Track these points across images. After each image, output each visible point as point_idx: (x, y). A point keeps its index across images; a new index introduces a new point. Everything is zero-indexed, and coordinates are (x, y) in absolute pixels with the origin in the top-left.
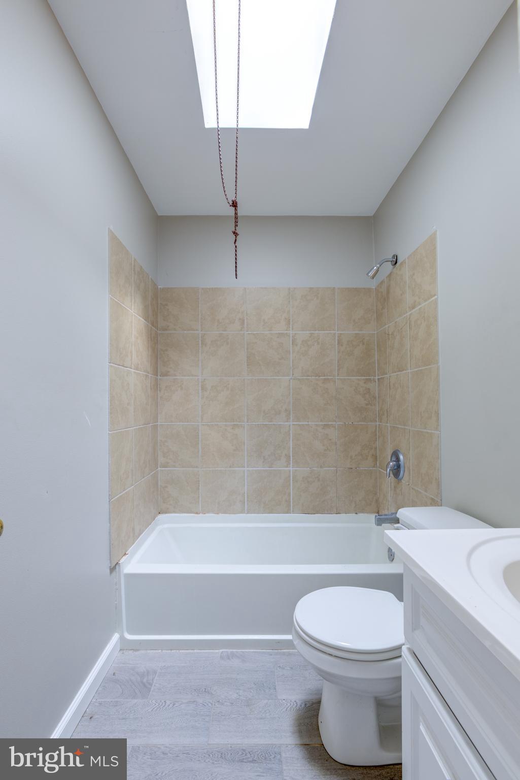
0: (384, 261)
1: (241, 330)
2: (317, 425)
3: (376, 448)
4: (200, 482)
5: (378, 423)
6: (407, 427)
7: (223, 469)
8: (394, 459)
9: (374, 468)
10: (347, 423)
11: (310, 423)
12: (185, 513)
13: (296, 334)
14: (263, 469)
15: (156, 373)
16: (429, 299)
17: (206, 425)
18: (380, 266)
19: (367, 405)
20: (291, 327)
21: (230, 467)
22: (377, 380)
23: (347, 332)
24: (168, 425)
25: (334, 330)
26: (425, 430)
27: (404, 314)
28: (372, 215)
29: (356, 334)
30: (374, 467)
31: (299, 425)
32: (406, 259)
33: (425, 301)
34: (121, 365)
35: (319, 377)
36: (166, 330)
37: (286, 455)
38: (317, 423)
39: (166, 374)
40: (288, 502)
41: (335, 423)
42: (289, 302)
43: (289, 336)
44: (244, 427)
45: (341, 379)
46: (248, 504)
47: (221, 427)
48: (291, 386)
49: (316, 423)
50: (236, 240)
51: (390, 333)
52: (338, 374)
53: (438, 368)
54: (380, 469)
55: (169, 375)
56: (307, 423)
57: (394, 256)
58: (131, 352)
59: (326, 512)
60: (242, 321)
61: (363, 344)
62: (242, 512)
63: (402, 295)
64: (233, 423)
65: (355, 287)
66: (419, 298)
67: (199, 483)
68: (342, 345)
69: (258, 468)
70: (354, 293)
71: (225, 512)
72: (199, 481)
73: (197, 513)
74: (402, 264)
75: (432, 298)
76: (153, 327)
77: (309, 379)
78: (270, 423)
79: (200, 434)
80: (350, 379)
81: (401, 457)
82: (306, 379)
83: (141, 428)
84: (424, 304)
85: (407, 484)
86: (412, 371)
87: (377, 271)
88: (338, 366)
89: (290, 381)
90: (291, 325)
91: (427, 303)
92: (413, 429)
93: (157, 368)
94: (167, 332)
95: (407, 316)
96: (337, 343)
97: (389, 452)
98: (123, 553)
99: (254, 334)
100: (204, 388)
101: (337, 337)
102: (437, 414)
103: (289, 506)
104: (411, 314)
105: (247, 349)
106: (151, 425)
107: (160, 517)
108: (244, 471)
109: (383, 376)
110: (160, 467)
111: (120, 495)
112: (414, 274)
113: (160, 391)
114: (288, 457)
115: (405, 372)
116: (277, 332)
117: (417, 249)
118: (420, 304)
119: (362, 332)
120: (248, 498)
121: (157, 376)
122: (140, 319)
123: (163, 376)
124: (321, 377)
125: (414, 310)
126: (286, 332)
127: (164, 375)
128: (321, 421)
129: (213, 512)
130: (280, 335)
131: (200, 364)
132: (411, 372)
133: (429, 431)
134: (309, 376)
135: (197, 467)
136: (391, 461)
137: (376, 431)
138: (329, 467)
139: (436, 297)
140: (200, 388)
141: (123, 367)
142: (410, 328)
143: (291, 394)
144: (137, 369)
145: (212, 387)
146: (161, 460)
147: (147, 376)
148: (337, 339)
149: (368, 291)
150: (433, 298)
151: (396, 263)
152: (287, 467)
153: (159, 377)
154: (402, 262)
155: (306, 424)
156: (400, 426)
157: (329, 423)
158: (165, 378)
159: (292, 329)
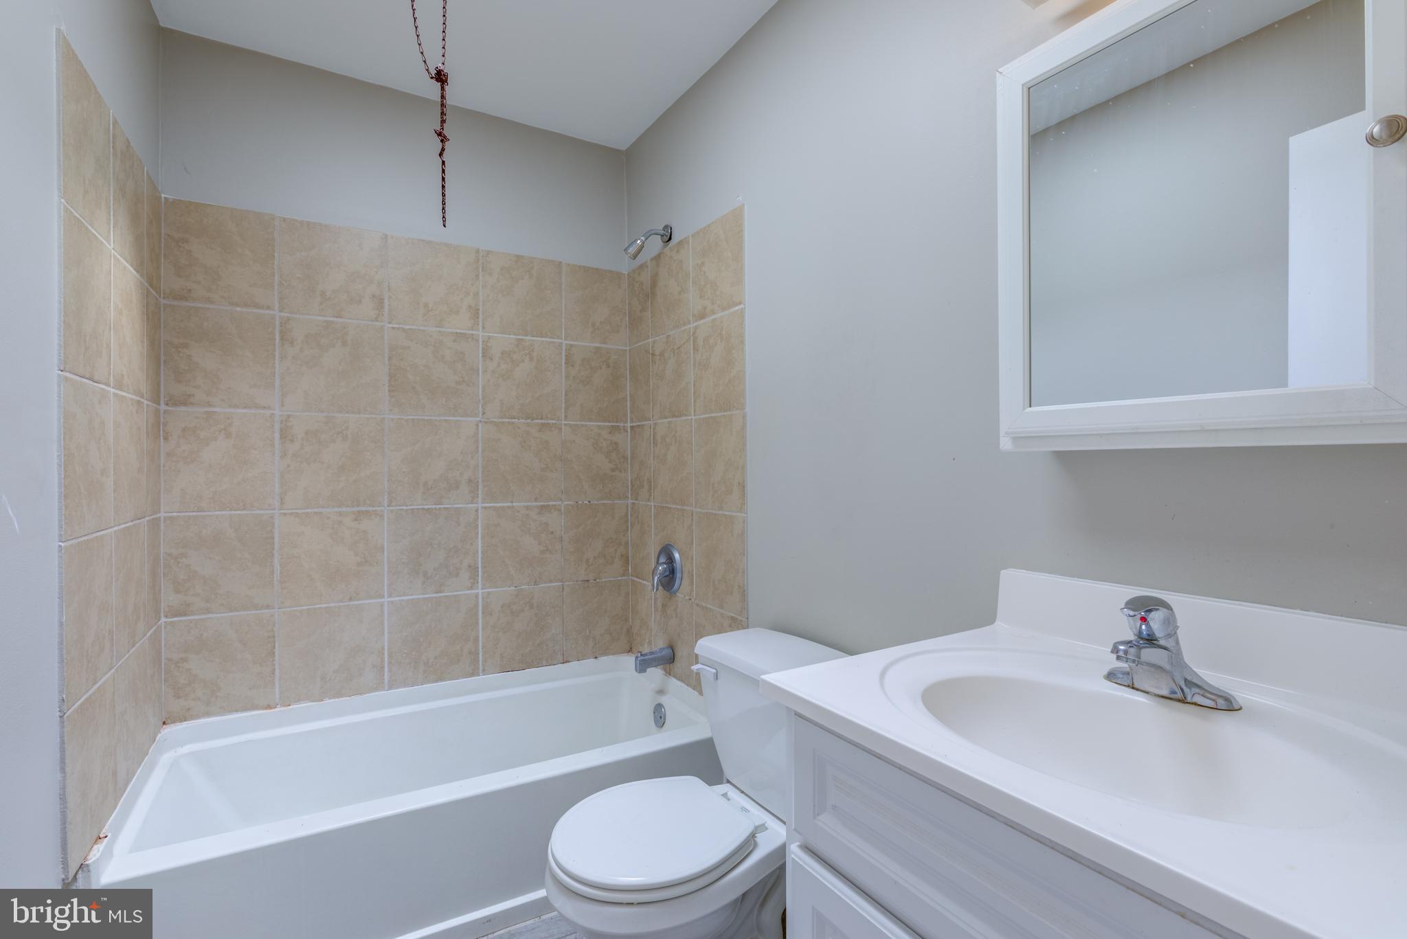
0: (650, 233)
1: (376, 319)
2: (528, 508)
3: (627, 544)
4: (276, 640)
5: (630, 501)
6: (685, 508)
7: (332, 605)
8: (662, 560)
9: (623, 578)
10: (580, 502)
11: (515, 504)
12: (236, 711)
13: (489, 338)
14: (421, 596)
15: (156, 399)
16: (730, 307)
17: (292, 514)
18: (646, 239)
19: (613, 470)
20: (480, 323)
21: (351, 599)
22: (629, 430)
23: (580, 343)
24: (189, 517)
25: (558, 337)
26: (720, 512)
27: (684, 324)
28: (624, 149)
29: (596, 348)
30: (624, 575)
31: (495, 508)
32: (689, 236)
33: (724, 309)
34: (87, 376)
35: (533, 419)
36: (185, 299)
37: (469, 566)
38: (529, 504)
39: (185, 401)
40: (474, 654)
41: (560, 503)
42: (478, 276)
43: (477, 341)
44: (382, 516)
45: (570, 426)
46: (390, 671)
47: (328, 518)
48: (480, 435)
49: (526, 504)
50: (443, 150)
51: (657, 353)
52: (566, 417)
53: (744, 417)
54: (634, 578)
55: (192, 404)
56: (510, 504)
57: (666, 227)
58: (108, 346)
59: (544, 663)
60: (379, 302)
61: (608, 366)
62: (378, 687)
63: (680, 293)
64: (356, 509)
65: (595, 267)
66: (713, 304)
67: (274, 642)
68: (573, 366)
69: (412, 595)
70: (593, 278)
71: (339, 694)
72: (274, 637)
73: (269, 707)
74: (681, 243)
75: (735, 306)
76: (151, 289)
77: (513, 423)
78: (438, 507)
79: (276, 535)
80: (586, 426)
81: (677, 556)
82: (509, 422)
83: (128, 528)
84: (722, 314)
85: (687, 598)
86: (697, 417)
87: (642, 247)
88: (565, 403)
89: (477, 425)
90: (480, 319)
91: (727, 312)
92: (699, 510)
93: (159, 384)
94: (187, 304)
95: (690, 328)
96: (564, 361)
97: (653, 549)
98: (95, 837)
99: (404, 330)
100: (285, 435)
101: (564, 351)
102: (742, 486)
103: (476, 661)
104: (696, 328)
105: (390, 359)
106: (147, 518)
107: (167, 731)
108: (382, 605)
109: (642, 423)
110: (166, 616)
111: (85, 697)
112: (703, 264)
113: (166, 439)
114: (473, 569)
115: (684, 418)
116: (455, 331)
117: (709, 226)
118: (713, 312)
119: (606, 346)
120: (390, 656)
121: (159, 404)
122: (125, 268)
123: (175, 405)
124: (536, 421)
125: (702, 321)
126: (471, 332)
127: (173, 401)
128: (536, 500)
129: (310, 698)
130: (460, 337)
131: (277, 383)
132: (696, 420)
133: (727, 513)
134: (514, 418)
135: (268, 607)
136: (658, 563)
137: (626, 515)
138: (551, 581)
139: (742, 306)
140: (277, 435)
141: (92, 383)
142: (696, 349)
143: (480, 449)
144: (119, 386)
145: (307, 433)
146: (169, 598)
147: (139, 403)
148: (564, 354)
149: (615, 276)
150: (737, 308)
151: (670, 239)
152: (471, 588)
153: (163, 407)
154: (681, 241)
155: (509, 507)
156: (674, 506)
157: (551, 503)
158: (183, 408)
159: (483, 328)
